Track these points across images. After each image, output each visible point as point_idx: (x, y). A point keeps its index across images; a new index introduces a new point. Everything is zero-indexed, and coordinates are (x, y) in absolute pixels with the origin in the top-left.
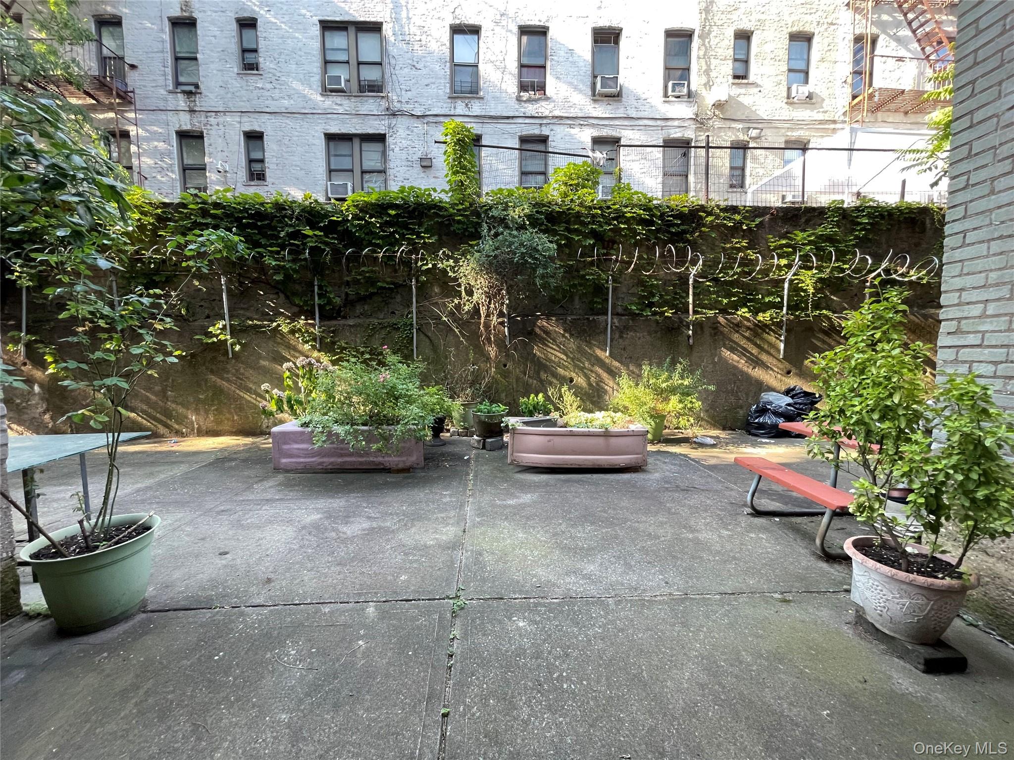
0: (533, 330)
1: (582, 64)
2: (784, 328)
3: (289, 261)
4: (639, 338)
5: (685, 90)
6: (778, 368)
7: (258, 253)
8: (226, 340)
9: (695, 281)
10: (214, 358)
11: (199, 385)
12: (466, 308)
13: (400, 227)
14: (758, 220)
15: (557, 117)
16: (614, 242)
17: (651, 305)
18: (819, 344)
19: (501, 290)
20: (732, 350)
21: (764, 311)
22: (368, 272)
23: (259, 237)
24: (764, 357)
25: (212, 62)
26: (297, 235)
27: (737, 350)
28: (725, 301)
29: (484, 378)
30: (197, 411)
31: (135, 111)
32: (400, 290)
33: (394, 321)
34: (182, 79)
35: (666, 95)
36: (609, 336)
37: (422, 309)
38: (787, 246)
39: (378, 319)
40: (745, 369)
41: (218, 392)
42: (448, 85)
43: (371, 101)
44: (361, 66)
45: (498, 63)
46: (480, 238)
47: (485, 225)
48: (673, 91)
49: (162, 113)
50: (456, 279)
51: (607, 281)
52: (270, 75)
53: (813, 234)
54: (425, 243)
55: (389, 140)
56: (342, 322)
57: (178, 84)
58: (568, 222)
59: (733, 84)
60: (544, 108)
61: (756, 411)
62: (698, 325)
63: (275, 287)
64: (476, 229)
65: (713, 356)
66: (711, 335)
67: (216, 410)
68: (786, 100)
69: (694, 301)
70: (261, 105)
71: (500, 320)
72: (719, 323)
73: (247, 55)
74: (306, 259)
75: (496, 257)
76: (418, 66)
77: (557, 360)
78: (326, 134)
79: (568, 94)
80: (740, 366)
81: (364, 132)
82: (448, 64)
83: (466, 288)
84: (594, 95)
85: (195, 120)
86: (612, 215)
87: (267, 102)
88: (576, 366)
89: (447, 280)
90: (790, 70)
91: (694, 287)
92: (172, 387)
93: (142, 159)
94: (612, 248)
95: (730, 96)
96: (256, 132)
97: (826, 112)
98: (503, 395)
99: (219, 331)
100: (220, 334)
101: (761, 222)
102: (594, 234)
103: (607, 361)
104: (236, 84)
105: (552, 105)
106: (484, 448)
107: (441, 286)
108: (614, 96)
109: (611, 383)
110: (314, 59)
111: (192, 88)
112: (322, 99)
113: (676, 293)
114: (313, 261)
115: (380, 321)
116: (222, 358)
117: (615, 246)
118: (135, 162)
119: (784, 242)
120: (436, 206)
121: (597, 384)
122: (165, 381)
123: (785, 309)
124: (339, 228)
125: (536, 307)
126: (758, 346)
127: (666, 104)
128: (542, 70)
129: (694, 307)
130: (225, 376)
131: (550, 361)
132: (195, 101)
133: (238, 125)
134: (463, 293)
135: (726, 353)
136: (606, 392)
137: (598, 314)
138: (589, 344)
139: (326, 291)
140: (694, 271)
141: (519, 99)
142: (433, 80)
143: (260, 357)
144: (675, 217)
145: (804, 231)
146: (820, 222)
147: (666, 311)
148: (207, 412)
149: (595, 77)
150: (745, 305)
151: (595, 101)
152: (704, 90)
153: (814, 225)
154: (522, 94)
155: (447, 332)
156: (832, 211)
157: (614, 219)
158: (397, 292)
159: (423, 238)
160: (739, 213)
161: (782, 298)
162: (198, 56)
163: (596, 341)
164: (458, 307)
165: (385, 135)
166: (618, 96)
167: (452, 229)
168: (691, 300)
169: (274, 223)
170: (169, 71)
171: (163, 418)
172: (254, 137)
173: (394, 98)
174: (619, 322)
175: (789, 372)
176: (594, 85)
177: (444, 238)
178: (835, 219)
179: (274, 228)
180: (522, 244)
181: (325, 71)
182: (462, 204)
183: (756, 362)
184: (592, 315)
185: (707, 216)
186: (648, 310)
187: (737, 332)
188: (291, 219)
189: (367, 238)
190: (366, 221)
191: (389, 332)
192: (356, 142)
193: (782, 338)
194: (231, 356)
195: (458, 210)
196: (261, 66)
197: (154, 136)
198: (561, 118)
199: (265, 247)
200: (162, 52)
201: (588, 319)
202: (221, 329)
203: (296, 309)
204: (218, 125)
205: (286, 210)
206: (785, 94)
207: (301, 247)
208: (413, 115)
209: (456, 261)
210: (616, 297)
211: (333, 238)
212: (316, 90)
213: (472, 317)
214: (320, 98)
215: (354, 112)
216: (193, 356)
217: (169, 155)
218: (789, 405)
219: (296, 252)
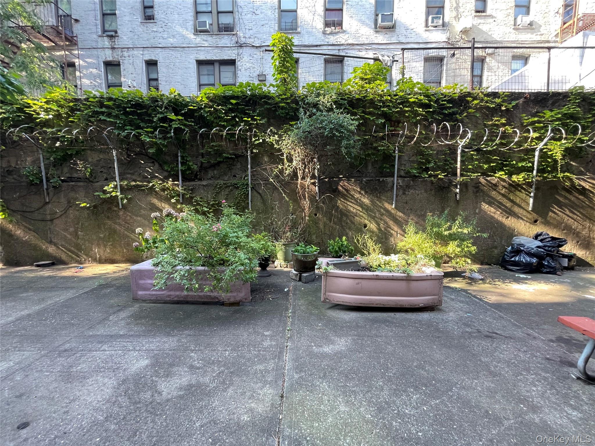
0: (337, 188)
1: (368, 6)
2: (534, 187)
3: (160, 138)
4: (418, 195)
5: (441, 22)
6: (527, 218)
7: (138, 133)
8: (116, 196)
9: (463, 151)
10: (110, 208)
11: (99, 227)
12: (287, 172)
13: (239, 112)
14: (514, 103)
15: (350, 44)
16: (399, 122)
17: (427, 170)
18: (561, 199)
19: (314, 158)
20: (490, 204)
21: (518, 174)
22: (216, 146)
23: (139, 121)
24: (516, 209)
25: (125, 16)
26: (165, 119)
27: (494, 204)
28: (486, 166)
29: (300, 224)
30: (98, 245)
31: (78, 49)
32: (240, 159)
33: (235, 181)
34: (106, 28)
35: (427, 26)
36: (395, 193)
37: (255, 173)
38: (539, 122)
39: (224, 180)
40: (500, 219)
41: (113, 232)
42: (277, 25)
43: (226, 37)
44: (220, 14)
45: (310, 8)
46: (298, 120)
47: (301, 109)
48: (433, 22)
49: (95, 50)
50: (279, 150)
51: (394, 151)
52: (161, 22)
53: (559, 113)
54: (257, 124)
55: (238, 63)
56: (199, 183)
57: (104, 31)
58: (364, 107)
59: (475, 16)
60: (341, 39)
61: (511, 252)
62: (464, 185)
63: (150, 158)
64: (295, 113)
65: (475, 208)
66: (473, 193)
67: (112, 245)
68: (513, 27)
69: (461, 166)
70: (156, 43)
71: (312, 181)
72: (480, 183)
73: (147, 10)
74: (171, 137)
75: (309, 132)
76: (256, 12)
77: (354, 211)
78: (197, 61)
79: (358, 28)
80: (496, 216)
81: (221, 58)
82: (277, 10)
83: (287, 156)
84: (376, 28)
85: (115, 54)
86: (398, 101)
87: (159, 40)
88: (369, 215)
89: (272, 151)
90: (516, 6)
91: (462, 156)
92: (82, 227)
93: (83, 80)
94: (398, 127)
95: (473, 25)
96: (152, 60)
97: (542, 35)
98: (314, 237)
99: (112, 190)
100: (113, 191)
101: (517, 104)
102: (384, 115)
103: (393, 212)
104: (140, 29)
105: (347, 35)
106: (300, 280)
107: (269, 156)
108: (390, 28)
109: (396, 228)
110: (190, 11)
111: (113, 33)
112: (195, 37)
113: (446, 160)
114: (177, 138)
115: (225, 182)
116: (116, 209)
117: (401, 125)
118: (79, 83)
119: (536, 119)
120: (266, 97)
121: (385, 229)
122: (77, 224)
123: (535, 172)
124: (196, 114)
125: (339, 171)
126: (512, 201)
127: (427, 32)
128: (341, 12)
129: (461, 171)
130: (117, 221)
131: (349, 211)
132: (115, 41)
133: (142, 56)
134: (285, 160)
135: (485, 207)
136: (392, 235)
137: (386, 177)
138: (379, 198)
139: (187, 160)
140: (462, 143)
141: (324, 33)
142: (267, 22)
143: (141, 208)
144: (449, 101)
145: (551, 111)
146: (564, 103)
147: (439, 174)
148: (105, 246)
149: (377, 15)
150: (501, 169)
151: (377, 32)
152: (454, 21)
153: (559, 106)
154: (326, 29)
155: (274, 190)
156: (575, 95)
157: (400, 104)
158: (238, 161)
159: (256, 120)
160: (499, 98)
161: (533, 164)
162: (117, 12)
163: (385, 197)
164: (281, 171)
165: (235, 60)
166: (393, 28)
167: (277, 113)
168: (459, 165)
169: (150, 111)
170: (99, 22)
171: (76, 251)
172: (151, 64)
173: (241, 35)
174: (402, 182)
175: (536, 221)
176: (376, 21)
177: (272, 120)
178: (577, 101)
179: (150, 115)
180: (331, 122)
181: (197, 18)
182: (285, 95)
183: (510, 213)
184: (381, 177)
185: (473, 100)
186: (425, 173)
187: (495, 190)
188: (161, 109)
189: (215, 121)
190: (214, 109)
191: (232, 190)
192: (217, 65)
193: (532, 194)
194: (121, 207)
195: (283, 99)
196: (156, 16)
197: (90, 65)
198: (353, 45)
199: (142, 128)
200: (95, 10)
201: (379, 180)
202: (113, 188)
203: (166, 174)
204: (129, 56)
205: (157, 101)
206: (513, 23)
207: (169, 128)
208: (253, 46)
209: (280, 136)
210: (400, 164)
211: (192, 122)
212: (191, 32)
213: (292, 179)
214: (192, 36)
215: (215, 45)
216: (95, 207)
217: (99, 77)
218: (539, 247)
219: (165, 132)
